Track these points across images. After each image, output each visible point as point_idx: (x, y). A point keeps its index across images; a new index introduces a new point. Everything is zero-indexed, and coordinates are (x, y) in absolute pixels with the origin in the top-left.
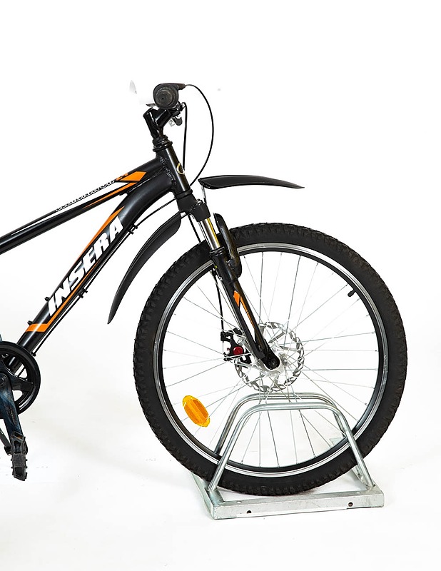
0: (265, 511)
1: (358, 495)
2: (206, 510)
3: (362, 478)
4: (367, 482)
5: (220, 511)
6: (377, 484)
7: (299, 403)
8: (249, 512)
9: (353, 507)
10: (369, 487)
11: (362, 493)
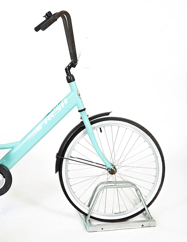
0: (109, 228)
1: (146, 222)
2: (85, 228)
3: (147, 215)
4: (149, 217)
5: (91, 229)
6: (153, 217)
7: (120, 185)
8: (102, 229)
9: (144, 226)
10: (150, 218)
11: (147, 221)
